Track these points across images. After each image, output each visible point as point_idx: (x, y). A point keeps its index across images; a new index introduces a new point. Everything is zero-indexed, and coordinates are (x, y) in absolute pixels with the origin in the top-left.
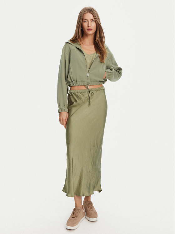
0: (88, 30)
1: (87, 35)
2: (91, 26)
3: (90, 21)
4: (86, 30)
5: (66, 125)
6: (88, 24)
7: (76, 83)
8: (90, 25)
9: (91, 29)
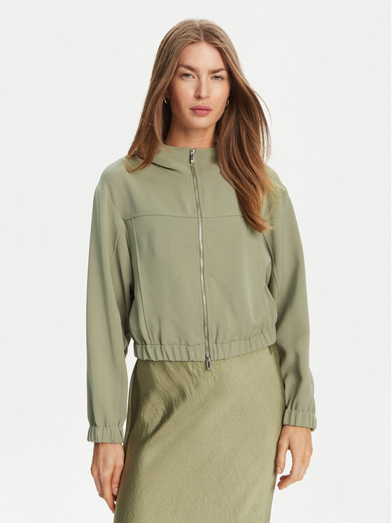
0: (194, 110)
1: (187, 129)
2: (208, 97)
3: (205, 77)
4: (187, 112)
5: (115, 498)
6: (198, 89)
7: (158, 347)
8: (204, 94)
9: (208, 110)
